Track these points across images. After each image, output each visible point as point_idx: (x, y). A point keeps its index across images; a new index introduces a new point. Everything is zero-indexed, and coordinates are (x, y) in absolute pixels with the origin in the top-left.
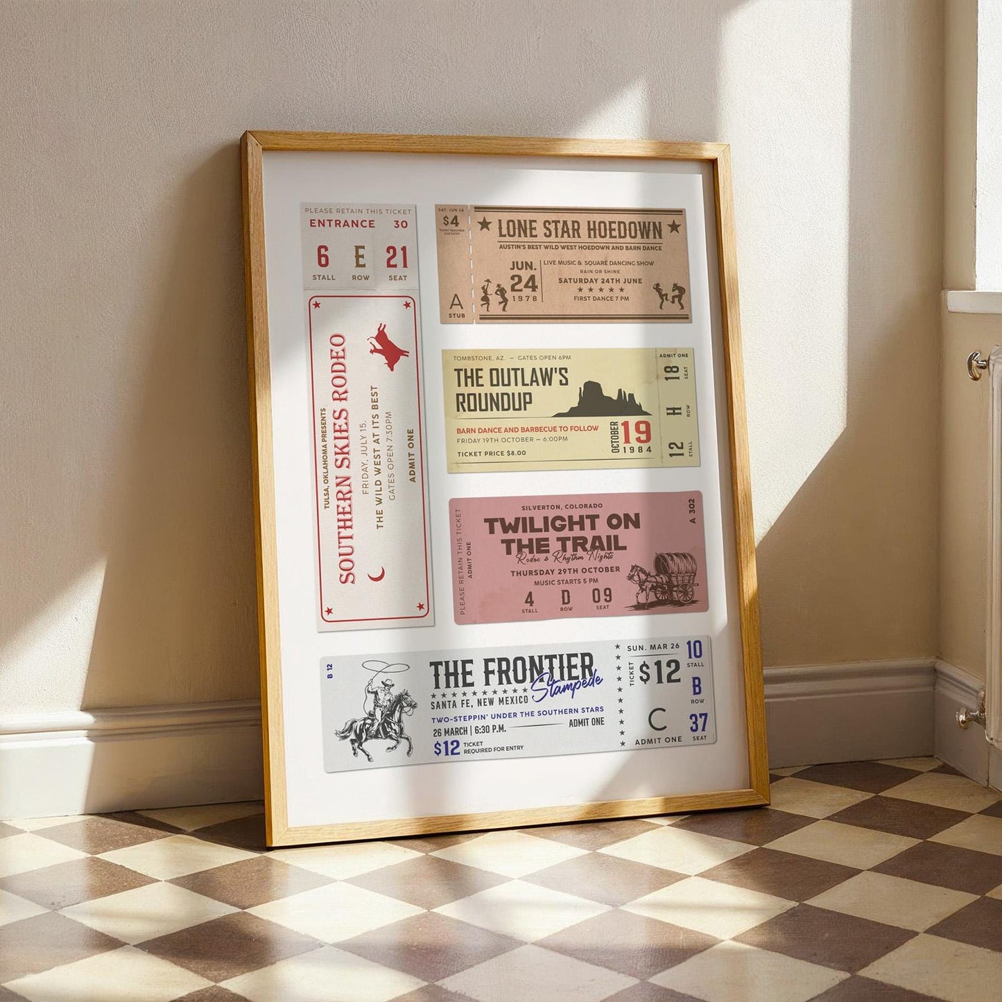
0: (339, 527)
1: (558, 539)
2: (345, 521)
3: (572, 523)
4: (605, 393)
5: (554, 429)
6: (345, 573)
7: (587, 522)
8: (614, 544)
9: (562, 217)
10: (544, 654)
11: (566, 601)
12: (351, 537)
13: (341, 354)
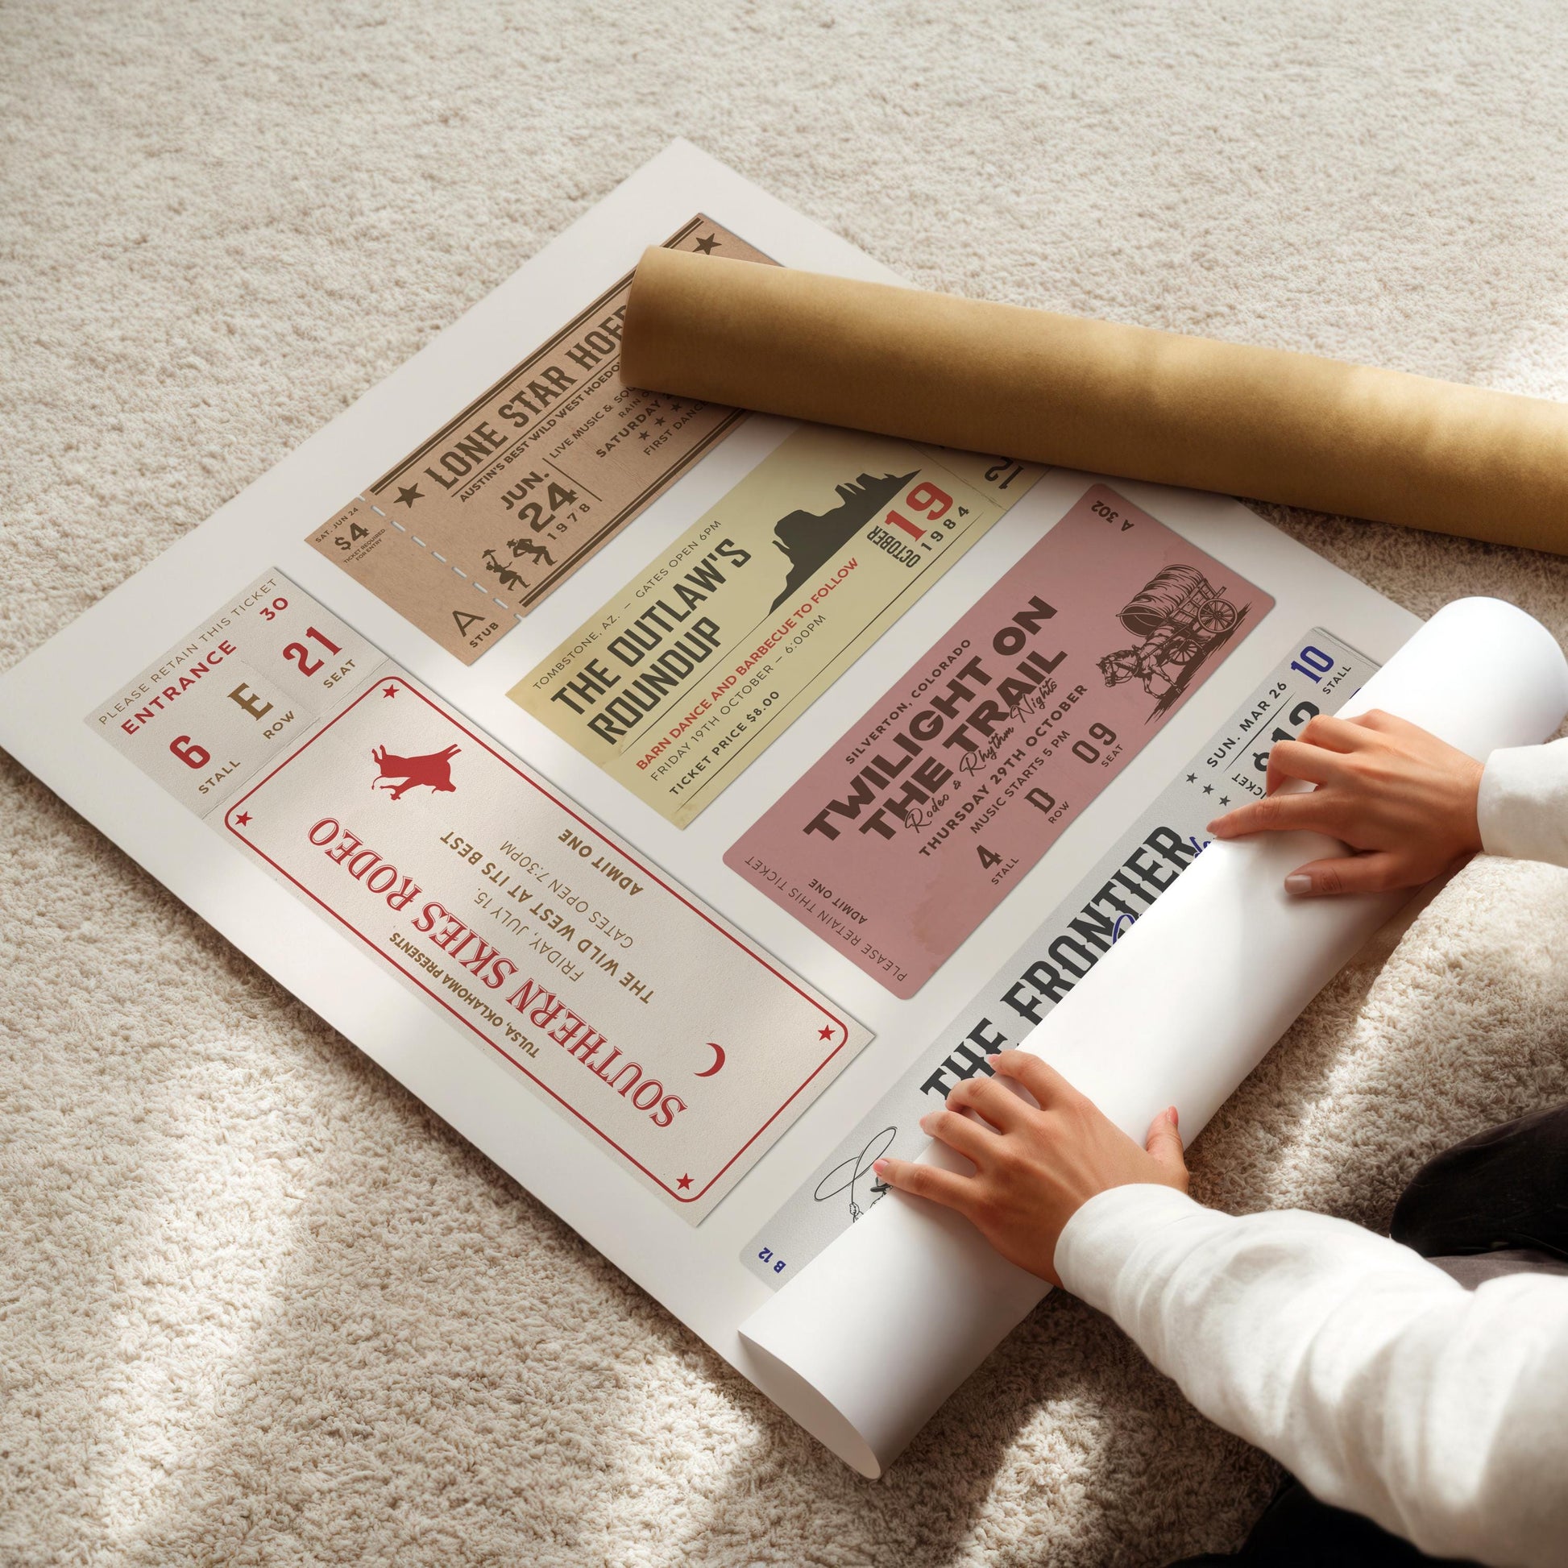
0: (583, 1060)
1: (947, 744)
2: (582, 1042)
3: (947, 707)
4: (819, 511)
5: (789, 624)
6: (658, 1108)
7: (969, 682)
8: (1041, 667)
9: (521, 384)
10: (1088, 899)
11: (1046, 803)
12: (617, 1053)
13: (348, 843)
